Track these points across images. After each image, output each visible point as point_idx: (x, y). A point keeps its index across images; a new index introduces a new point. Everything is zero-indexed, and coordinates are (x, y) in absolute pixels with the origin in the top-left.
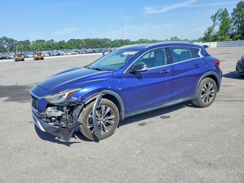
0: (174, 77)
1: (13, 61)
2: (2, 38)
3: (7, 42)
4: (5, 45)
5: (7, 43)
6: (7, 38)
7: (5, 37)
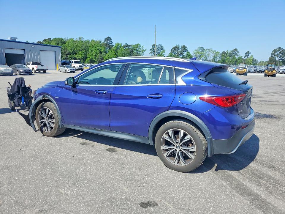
0: (112, 101)
1: (263, 76)
2: (277, 49)
3: (281, 53)
4: (277, 57)
5: (280, 55)
6: (282, 49)
7: (280, 48)
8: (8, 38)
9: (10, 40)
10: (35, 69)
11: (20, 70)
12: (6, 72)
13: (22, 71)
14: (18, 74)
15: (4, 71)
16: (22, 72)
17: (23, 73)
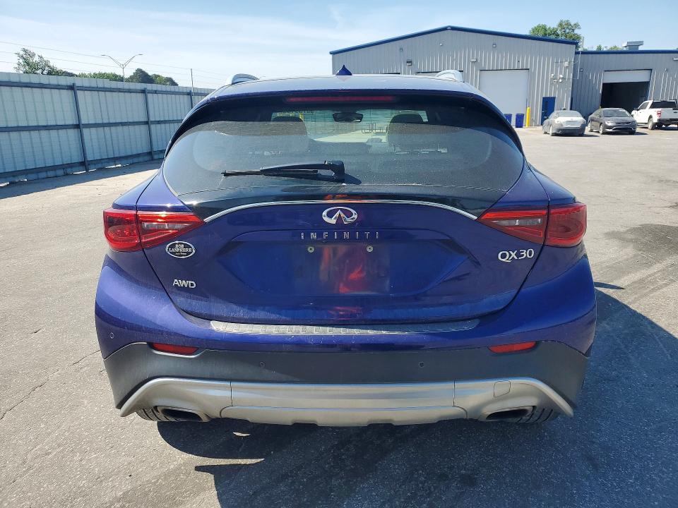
8: (622, 45)
9: (625, 49)
10: (655, 120)
11: (606, 123)
12: (569, 126)
13: (610, 124)
14: (601, 132)
15: (565, 126)
16: (610, 127)
17: (611, 130)
